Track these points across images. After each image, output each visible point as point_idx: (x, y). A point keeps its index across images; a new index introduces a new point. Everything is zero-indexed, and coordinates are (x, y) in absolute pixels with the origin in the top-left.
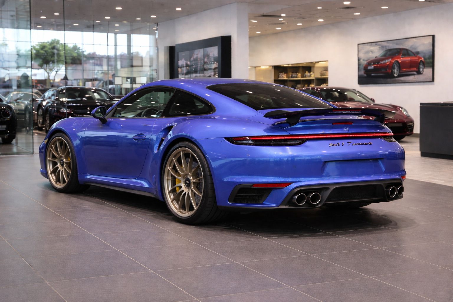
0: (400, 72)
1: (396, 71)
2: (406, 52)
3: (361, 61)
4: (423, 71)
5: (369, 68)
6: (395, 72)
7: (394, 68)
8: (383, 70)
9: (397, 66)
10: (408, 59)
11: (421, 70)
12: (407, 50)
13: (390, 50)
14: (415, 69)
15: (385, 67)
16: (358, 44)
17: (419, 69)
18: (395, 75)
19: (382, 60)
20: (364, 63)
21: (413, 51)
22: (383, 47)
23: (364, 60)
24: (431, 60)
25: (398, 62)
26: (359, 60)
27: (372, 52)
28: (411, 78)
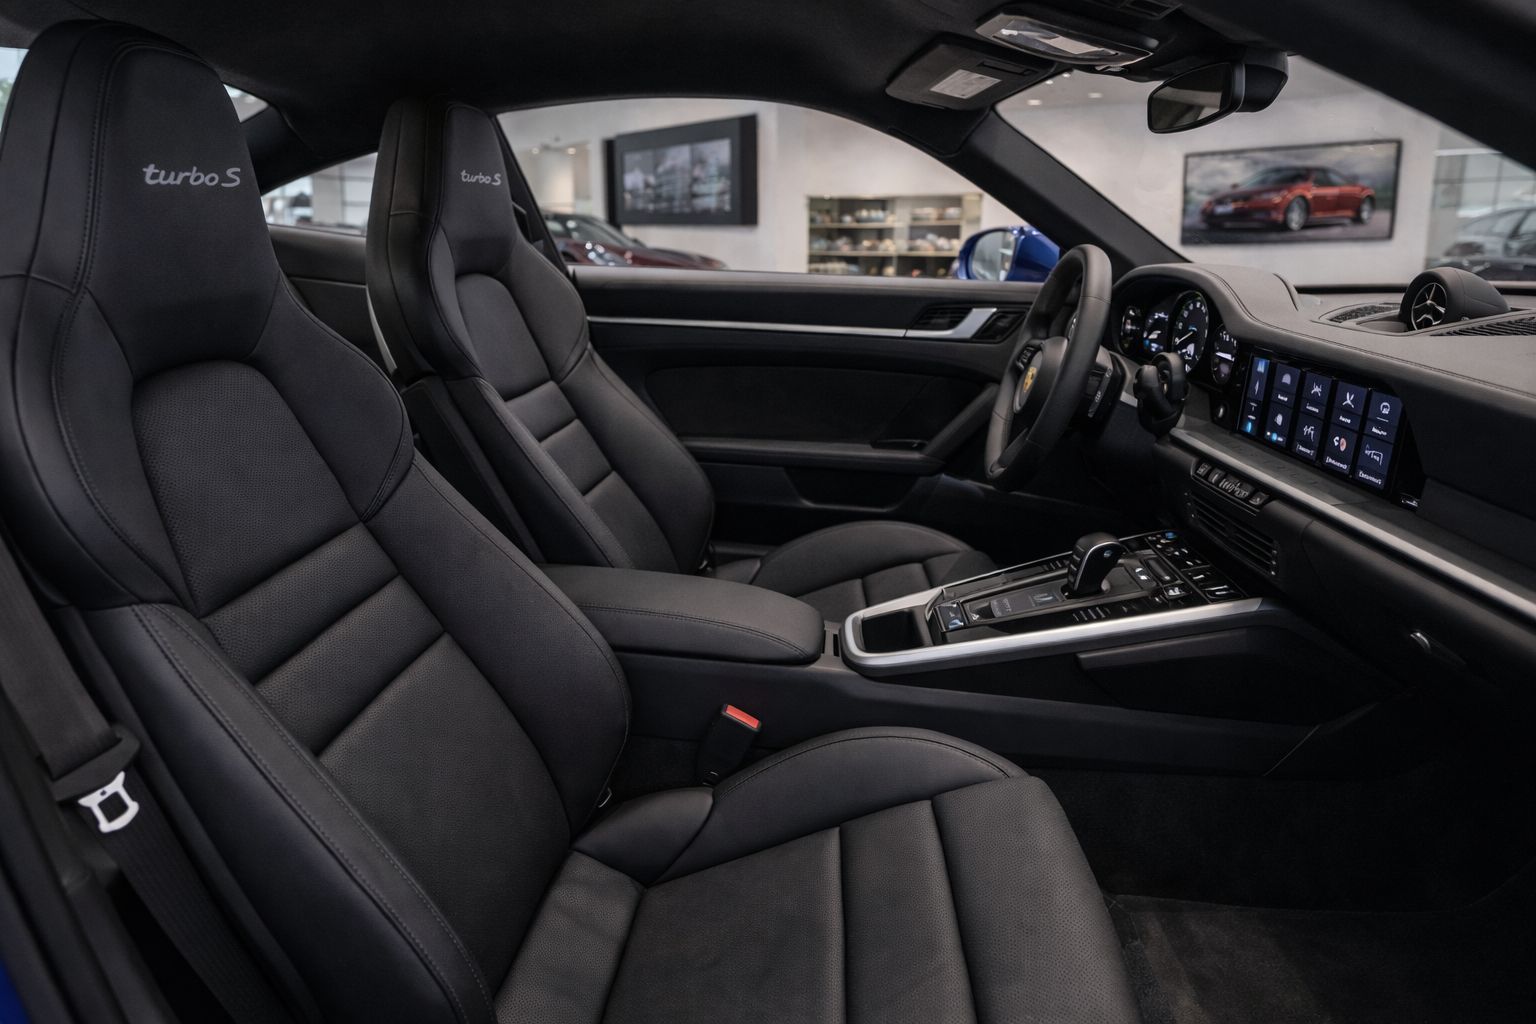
0: (1307, 220)
1: (1296, 218)
2: (1322, 176)
3: (1193, 195)
4: (1369, 218)
5: (1220, 210)
6: (1292, 220)
7: (1293, 211)
8: (1258, 216)
9: (1300, 206)
10: (1330, 192)
11: (1365, 215)
12: (1324, 171)
13: (1278, 170)
14: (1349, 213)
15: (1269, 208)
16: (1187, 157)
17: (1358, 211)
18: (1294, 225)
19: (1259, 193)
20: (1201, 200)
21: (1345, 172)
22: (1256, 163)
23: (1200, 192)
24: (1390, 194)
25: (1303, 197)
26: (1186, 191)
27: (1223, 173)
28: (1335, 231)
